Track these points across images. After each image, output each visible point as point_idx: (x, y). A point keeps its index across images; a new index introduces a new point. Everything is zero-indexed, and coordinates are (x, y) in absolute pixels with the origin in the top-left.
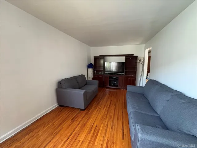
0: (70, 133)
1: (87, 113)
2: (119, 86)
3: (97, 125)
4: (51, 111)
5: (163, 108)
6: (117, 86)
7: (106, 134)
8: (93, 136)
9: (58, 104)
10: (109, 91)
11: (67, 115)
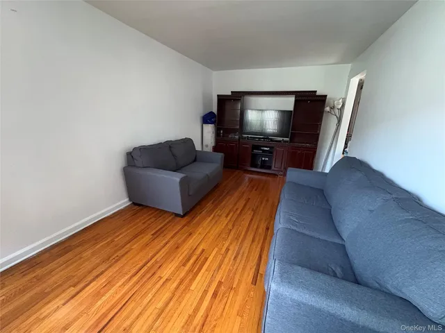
0: (144, 261)
1: (189, 222)
2: (273, 168)
3: (203, 250)
4: (113, 214)
5: (355, 225)
6: (269, 168)
7: (219, 270)
8: (190, 271)
9: (130, 200)
10: (249, 178)
11: (146, 225)
